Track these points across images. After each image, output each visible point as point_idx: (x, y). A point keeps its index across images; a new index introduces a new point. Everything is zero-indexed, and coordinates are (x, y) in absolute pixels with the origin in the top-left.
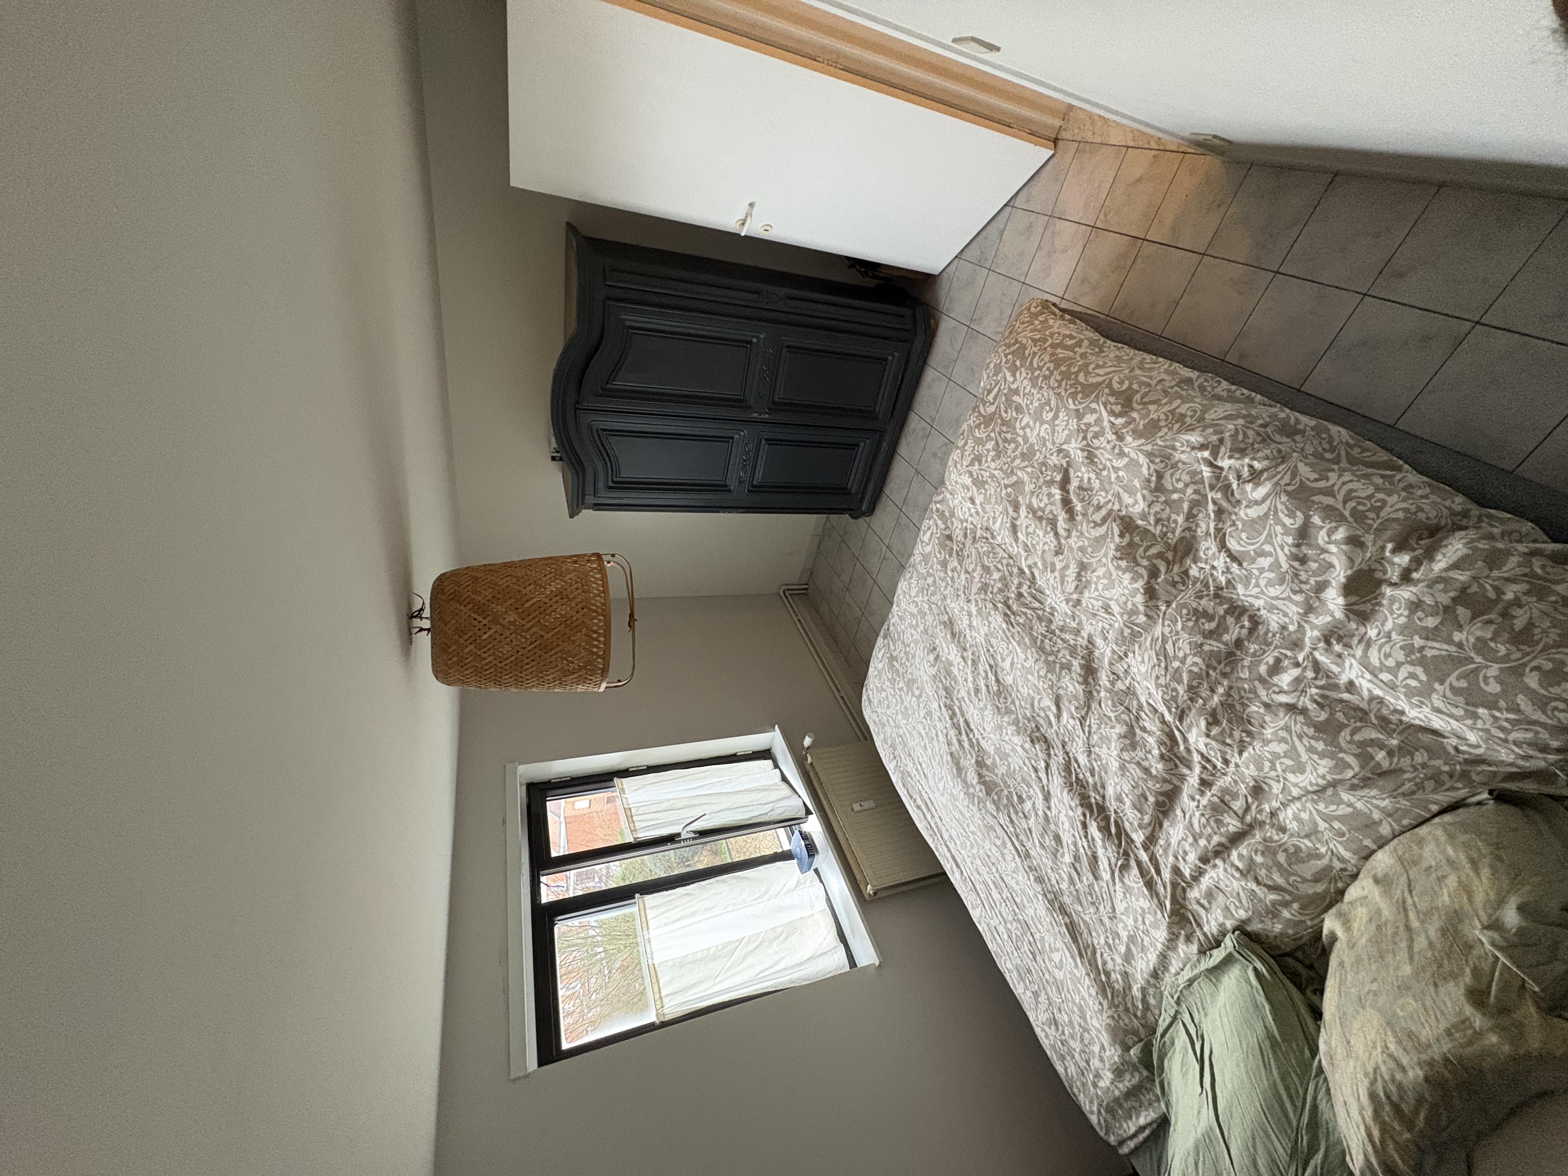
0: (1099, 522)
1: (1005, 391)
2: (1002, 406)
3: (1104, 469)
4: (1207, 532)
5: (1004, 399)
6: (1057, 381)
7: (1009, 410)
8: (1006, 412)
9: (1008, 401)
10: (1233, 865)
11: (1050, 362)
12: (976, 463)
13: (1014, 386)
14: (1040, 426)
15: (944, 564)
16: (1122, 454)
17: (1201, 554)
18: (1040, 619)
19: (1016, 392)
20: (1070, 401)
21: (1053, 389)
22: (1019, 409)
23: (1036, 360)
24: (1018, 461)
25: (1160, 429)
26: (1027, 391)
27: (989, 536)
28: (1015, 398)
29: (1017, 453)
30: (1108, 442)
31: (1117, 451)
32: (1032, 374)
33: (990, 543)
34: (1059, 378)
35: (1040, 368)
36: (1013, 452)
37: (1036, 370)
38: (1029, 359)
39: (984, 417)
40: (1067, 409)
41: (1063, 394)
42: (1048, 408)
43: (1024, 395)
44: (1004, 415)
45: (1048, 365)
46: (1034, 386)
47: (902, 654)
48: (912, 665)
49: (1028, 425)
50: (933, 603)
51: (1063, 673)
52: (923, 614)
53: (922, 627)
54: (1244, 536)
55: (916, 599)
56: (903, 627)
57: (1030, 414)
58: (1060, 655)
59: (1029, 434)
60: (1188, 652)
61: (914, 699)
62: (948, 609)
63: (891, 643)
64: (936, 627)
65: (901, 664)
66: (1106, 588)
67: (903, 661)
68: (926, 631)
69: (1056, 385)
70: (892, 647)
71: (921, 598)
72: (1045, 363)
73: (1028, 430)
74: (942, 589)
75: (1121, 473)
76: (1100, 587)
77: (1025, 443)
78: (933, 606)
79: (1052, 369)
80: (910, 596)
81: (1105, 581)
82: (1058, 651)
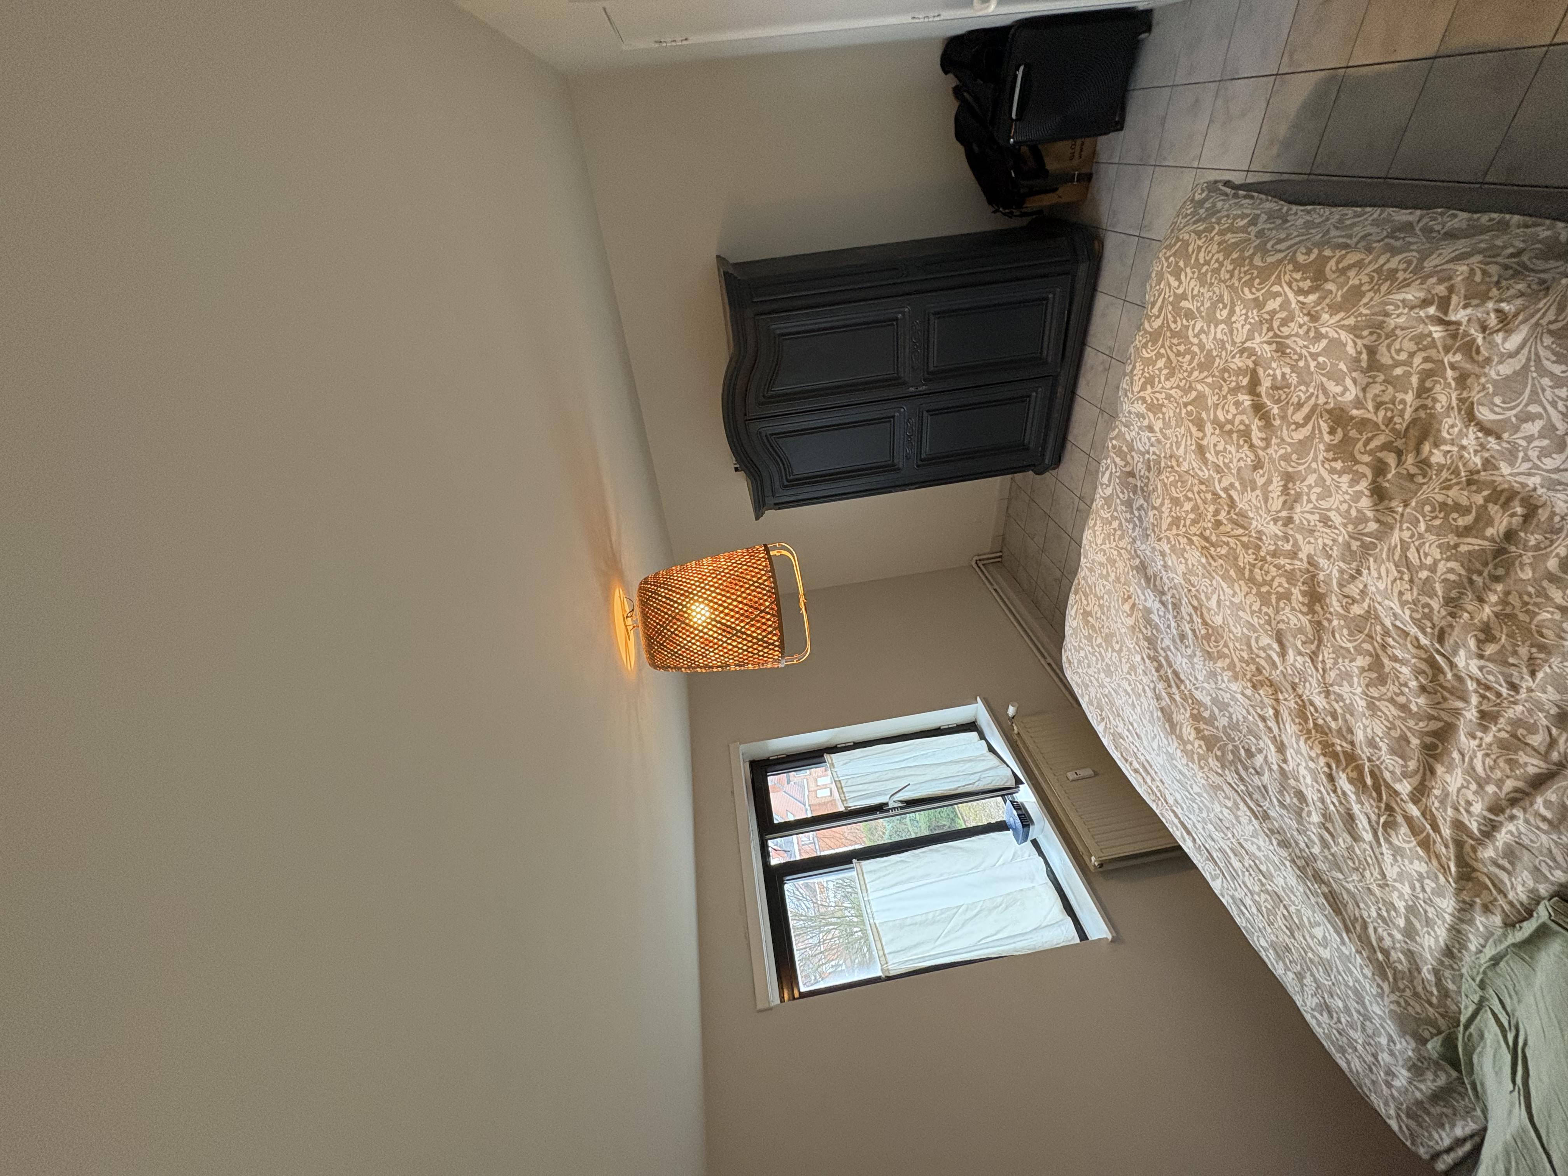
0: (1301, 422)
1: (1171, 299)
2: (1169, 316)
3: (1300, 359)
4: (1448, 407)
5: (1170, 308)
6: (1228, 271)
7: (1178, 319)
8: (1175, 322)
9: (1177, 310)
10: (1537, 814)
11: (1218, 252)
12: (1149, 386)
13: (1180, 291)
14: (1216, 327)
15: (1129, 504)
16: (1319, 336)
17: (1445, 434)
18: (1245, 546)
19: (1184, 297)
20: (1246, 290)
21: (1224, 282)
22: (1189, 315)
23: (1202, 255)
24: (1196, 373)
25: (1362, 295)
26: (1195, 292)
27: (1174, 463)
28: (1184, 304)
29: (1195, 364)
30: (1300, 326)
31: (1312, 334)
32: (1199, 272)
33: (1177, 472)
34: (1230, 267)
35: (1207, 263)
36: (1189, 365)
37: (1204, 265)
38: (1194, 256)
39: (1150, 333)
40: (1243, 301)
41: (1236, 285)
42: (1221, 305)
43: (1193, 297)
44: (1173, 326)
45: (1216, 257)
46: (1202, 285)
47: (1096, 608)
48: (1108, 618)
49: (1202, 331)
50: (1122, 548)
51: (1282, 605)
52: (1112, 562)
53: (1113, 575)
54: (1497, 400)
55: (1103, 547)
56: (1094, 578)
57: (1202, 317)
58: (1275, 584)
59: (1204, 340)
60: (1438, 557)
61: (1115, 654)
62: (1139, 552)
63: (1083, 598)
64: (1128, 573)
65: (1097, 618)
66: (1320, 497)
67: (1098, 616)
68: (1118, 579)
69: (1228, 276)
70: (1085, 602)
71: (1108, 545)
72: (1213, 256)
73: (1203, 336)
74: (1130, 531)
75: (1321, 359)
76: (1313, 497)
77: (1202, 352)
78: (1123, 551)
79: (1221, 259)
80: (1096, 545)
81: (1318, 490)
82: (1273, 580)
